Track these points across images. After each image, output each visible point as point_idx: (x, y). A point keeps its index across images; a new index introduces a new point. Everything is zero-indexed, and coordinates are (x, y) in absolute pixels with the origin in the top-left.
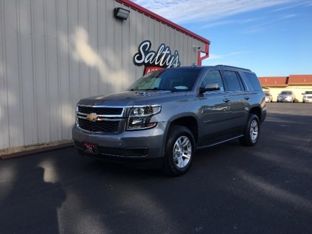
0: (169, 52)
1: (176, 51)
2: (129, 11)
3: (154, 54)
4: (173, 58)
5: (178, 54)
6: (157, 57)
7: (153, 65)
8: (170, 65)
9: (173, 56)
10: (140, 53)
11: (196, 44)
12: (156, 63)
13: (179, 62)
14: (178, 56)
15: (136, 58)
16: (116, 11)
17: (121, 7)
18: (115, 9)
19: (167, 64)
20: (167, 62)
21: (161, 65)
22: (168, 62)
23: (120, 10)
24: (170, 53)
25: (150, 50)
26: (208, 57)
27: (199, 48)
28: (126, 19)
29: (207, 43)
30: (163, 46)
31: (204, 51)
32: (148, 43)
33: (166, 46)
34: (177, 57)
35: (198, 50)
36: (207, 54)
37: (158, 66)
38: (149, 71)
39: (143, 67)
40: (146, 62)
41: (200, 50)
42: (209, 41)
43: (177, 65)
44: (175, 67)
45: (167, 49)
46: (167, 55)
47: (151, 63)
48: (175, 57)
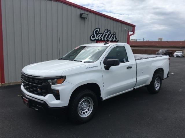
0: (110, 33)
1: (115, 32)
2: (88, 15)
3: (101, 35)
5: (115, 34)
6: (103, 36)
8: (111, 40)
10: (93, 34)
11: (126, 28)
13: (116, 38)
15: (91, 37)
16: (81, 15)
17: (83, 13)
18: (81, 14)
19: (109, 39)
21: (105, 40)
23: (83, 14)
25: (99, 33)
28: (86, 18)
30: (107, 30)
32: (98, 29)
33: (108, 30)
34: (115, 35)
35: (128, 31)
36: (134, 33)
39: (95, 41)
40: (97, 39)
42: (134, 25)
43: (114, 39)
44: (114, 41)
45: (109, 31)
46: (109, 34)
47: (99, 39)
48: (114, 35)
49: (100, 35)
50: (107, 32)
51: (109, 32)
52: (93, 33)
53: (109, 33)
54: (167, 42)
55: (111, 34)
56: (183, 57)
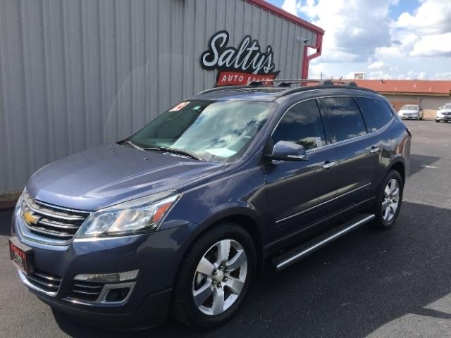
0: (257, 49)
1: (270, 46)
3: (233, 52)
4: (264, 57)
5: (271, 52)
6: (238, 57)
7: (232, 70)
8: (258, 69)
9: (264, 54)
10: (211, 51)
11: (302, 35)
12: (236, 66)
14: (271, 55)
15: (204, 59)
19: (254, 68)
20: (254, 64)
21: (243, 68)
22: (256, 65)
24: (259, 51)
25: (228, 46)
26: (320, 54)
27: (306, 42)
29: (319, 33)
30: (248, 39)
31: (315, 45)
32: (224, 36)
33: (253, 39)
34: (270, 57)
35: (304, 44)
36: (319, 51)
37: (239, 70)
38: (224, 79)
39: (216, 71)
40: (221, 64)
41: (308, 43)
42: (322, 30)
43: (268, 69)
44: (266, 72)
45: (255, 43)
46: (254, 53)
47: (228, 66)
48: (267, 56)
49: (229, 54)
50: (250, 45)
51: (256, 46)
52: (210, 47)
53: (253, 48)
54: (382, 81)
55: (260, 52)
56: (421, 119)
